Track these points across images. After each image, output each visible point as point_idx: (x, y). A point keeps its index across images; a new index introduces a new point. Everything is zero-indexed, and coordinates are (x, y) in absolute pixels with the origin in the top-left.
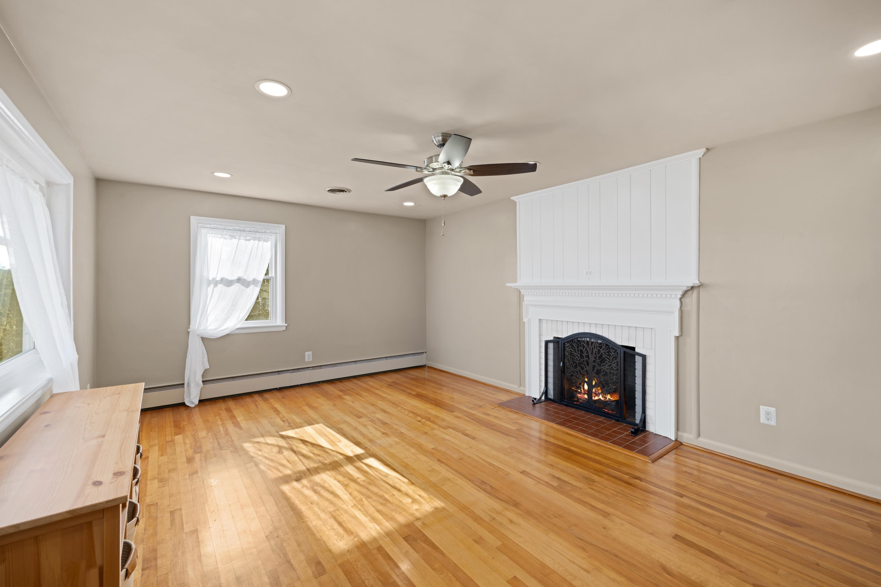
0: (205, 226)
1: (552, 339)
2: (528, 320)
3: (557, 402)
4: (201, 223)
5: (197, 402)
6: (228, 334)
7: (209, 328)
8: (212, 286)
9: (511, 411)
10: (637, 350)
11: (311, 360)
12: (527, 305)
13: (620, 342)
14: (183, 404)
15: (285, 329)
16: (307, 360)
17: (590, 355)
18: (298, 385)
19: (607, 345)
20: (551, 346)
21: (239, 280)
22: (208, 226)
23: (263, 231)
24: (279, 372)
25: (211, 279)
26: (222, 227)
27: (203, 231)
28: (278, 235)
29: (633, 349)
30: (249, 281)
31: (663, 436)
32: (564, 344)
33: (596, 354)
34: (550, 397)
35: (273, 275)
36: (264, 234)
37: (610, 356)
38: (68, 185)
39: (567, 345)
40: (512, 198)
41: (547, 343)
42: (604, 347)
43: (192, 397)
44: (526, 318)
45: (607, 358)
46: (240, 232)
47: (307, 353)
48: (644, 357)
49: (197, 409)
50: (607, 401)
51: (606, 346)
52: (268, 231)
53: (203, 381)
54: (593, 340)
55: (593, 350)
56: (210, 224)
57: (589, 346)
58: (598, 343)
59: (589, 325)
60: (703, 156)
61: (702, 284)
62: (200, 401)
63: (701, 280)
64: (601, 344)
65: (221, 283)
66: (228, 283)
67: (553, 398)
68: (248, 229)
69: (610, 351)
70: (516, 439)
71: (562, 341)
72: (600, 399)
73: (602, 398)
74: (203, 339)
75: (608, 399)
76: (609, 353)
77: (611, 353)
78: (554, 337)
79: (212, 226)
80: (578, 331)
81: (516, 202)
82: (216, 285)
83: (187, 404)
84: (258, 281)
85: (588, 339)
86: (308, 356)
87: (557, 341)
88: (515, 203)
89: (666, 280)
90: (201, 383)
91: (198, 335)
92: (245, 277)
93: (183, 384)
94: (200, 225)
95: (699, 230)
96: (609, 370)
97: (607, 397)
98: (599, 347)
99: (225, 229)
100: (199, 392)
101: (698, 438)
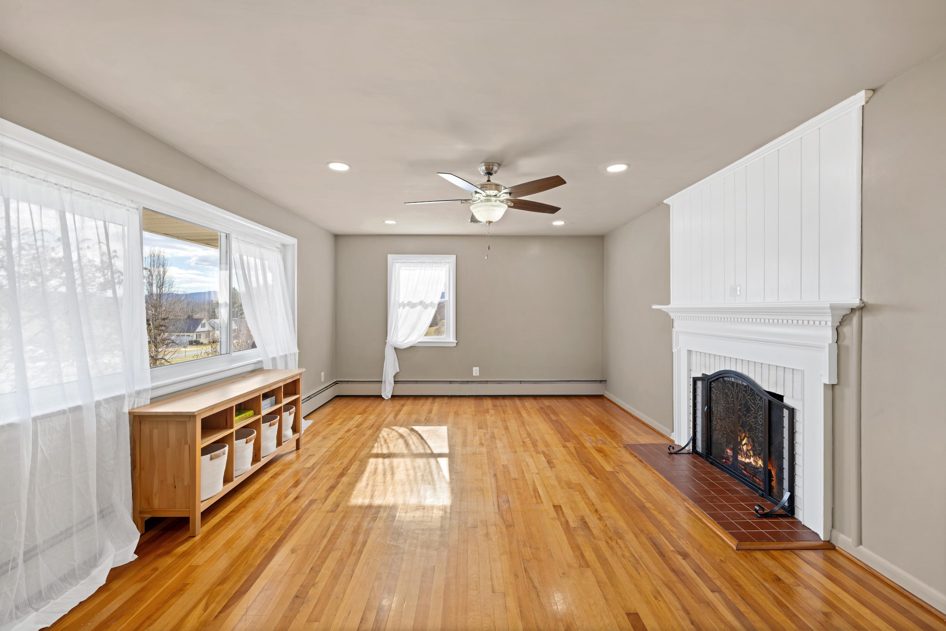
0: (398, 261)
1: (700, 376)
2: (678, 350)
3: (703, 457)
4: (395, 259)
5: (390, 397)
6: (410, 347)
7: (399, 340)
8: (401, 308)
9: (632, 454)
10: (786, 401)
11: (478, 374)
12: (676, 333)
13: (766, 387)
14: (380, 397)
15: (455, 345)
16: (474, 374)
17: (736, 401)
18: (466, 395)
19: (752, 389)
20: (699, 384)
21: (421, 303)
22: (400, 261)
23: (439, 261)
24: (450, 382)
25: (400, 302)
26: (409, 261)
27: (397, 265)
28: (451, 264)
29: (781, 398)
30: (427, 304)
31: (813, 532)
32: (710, 383)
33: (741, 400)
34: (698, 450)
35: (448, 299)
36: (439, 264)
37: (755, 404)
38: (294, 244)
39: (713, 385)
40: (665, 201)
41: (695, 380)
42: (749, 392)
43: (386, 392)
44: (676, 348)
45: (752, 407)
46: (421, 264)
47: (474, 368)
48: (792, 411)
49: (390, 401)
50: (758, 468)
51: (751, 391)
52: (443, 261)
53: (394, 381)
54: (738, 381)
55: (738, 394)
56: (401, 260)
57: (735, 388)
58: (743, 385)
59: (735, 361)
60: (867, 102)
61: (865, 305)
62: (393, 396)
63: (865, 299)
64: (745, 387)
65: (408, 305)
66: (412, 305)
67: (701, 452)
68: (428, 261)
69: (755, 397)
70: (595, 479)
71: (708, 380)
72: (751, 463)
73: (753, 463)
74: (396, 349)
75: (759, 465)
76: (754, 401)
77: (757, 401)
78: (703, 374)
79: (402, 261)
80: (725, 367)
81: (670, 205)
82: (404, 307)
83: (383, 396)
84: (435, 304)
85: (733, 380)
86: (476, 371)
87: (704, 378)
88: (668, 206)
89: (819, 299)
90: (393, 383)
91: (391, 345)
92: (425, 301)
93: (382, 381)
94: (394, 261)
95: (862, 219)
96: (755, 424)
97: (758, 462)
98: (744, 391)
99: (411, 263)
100: (392, 389)
101: (858, 546)
